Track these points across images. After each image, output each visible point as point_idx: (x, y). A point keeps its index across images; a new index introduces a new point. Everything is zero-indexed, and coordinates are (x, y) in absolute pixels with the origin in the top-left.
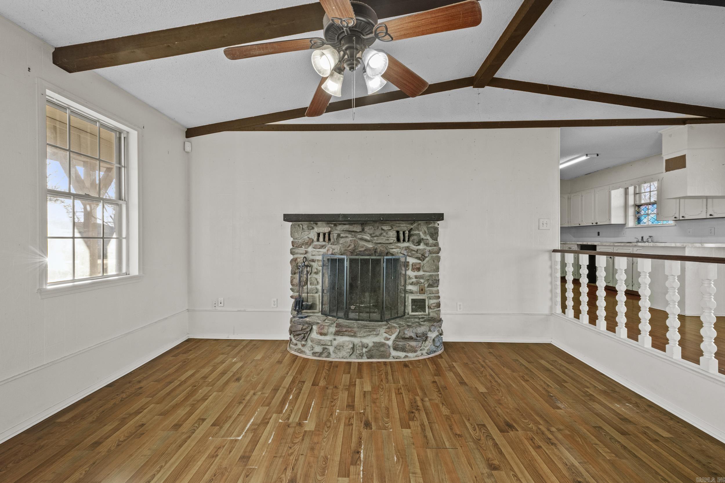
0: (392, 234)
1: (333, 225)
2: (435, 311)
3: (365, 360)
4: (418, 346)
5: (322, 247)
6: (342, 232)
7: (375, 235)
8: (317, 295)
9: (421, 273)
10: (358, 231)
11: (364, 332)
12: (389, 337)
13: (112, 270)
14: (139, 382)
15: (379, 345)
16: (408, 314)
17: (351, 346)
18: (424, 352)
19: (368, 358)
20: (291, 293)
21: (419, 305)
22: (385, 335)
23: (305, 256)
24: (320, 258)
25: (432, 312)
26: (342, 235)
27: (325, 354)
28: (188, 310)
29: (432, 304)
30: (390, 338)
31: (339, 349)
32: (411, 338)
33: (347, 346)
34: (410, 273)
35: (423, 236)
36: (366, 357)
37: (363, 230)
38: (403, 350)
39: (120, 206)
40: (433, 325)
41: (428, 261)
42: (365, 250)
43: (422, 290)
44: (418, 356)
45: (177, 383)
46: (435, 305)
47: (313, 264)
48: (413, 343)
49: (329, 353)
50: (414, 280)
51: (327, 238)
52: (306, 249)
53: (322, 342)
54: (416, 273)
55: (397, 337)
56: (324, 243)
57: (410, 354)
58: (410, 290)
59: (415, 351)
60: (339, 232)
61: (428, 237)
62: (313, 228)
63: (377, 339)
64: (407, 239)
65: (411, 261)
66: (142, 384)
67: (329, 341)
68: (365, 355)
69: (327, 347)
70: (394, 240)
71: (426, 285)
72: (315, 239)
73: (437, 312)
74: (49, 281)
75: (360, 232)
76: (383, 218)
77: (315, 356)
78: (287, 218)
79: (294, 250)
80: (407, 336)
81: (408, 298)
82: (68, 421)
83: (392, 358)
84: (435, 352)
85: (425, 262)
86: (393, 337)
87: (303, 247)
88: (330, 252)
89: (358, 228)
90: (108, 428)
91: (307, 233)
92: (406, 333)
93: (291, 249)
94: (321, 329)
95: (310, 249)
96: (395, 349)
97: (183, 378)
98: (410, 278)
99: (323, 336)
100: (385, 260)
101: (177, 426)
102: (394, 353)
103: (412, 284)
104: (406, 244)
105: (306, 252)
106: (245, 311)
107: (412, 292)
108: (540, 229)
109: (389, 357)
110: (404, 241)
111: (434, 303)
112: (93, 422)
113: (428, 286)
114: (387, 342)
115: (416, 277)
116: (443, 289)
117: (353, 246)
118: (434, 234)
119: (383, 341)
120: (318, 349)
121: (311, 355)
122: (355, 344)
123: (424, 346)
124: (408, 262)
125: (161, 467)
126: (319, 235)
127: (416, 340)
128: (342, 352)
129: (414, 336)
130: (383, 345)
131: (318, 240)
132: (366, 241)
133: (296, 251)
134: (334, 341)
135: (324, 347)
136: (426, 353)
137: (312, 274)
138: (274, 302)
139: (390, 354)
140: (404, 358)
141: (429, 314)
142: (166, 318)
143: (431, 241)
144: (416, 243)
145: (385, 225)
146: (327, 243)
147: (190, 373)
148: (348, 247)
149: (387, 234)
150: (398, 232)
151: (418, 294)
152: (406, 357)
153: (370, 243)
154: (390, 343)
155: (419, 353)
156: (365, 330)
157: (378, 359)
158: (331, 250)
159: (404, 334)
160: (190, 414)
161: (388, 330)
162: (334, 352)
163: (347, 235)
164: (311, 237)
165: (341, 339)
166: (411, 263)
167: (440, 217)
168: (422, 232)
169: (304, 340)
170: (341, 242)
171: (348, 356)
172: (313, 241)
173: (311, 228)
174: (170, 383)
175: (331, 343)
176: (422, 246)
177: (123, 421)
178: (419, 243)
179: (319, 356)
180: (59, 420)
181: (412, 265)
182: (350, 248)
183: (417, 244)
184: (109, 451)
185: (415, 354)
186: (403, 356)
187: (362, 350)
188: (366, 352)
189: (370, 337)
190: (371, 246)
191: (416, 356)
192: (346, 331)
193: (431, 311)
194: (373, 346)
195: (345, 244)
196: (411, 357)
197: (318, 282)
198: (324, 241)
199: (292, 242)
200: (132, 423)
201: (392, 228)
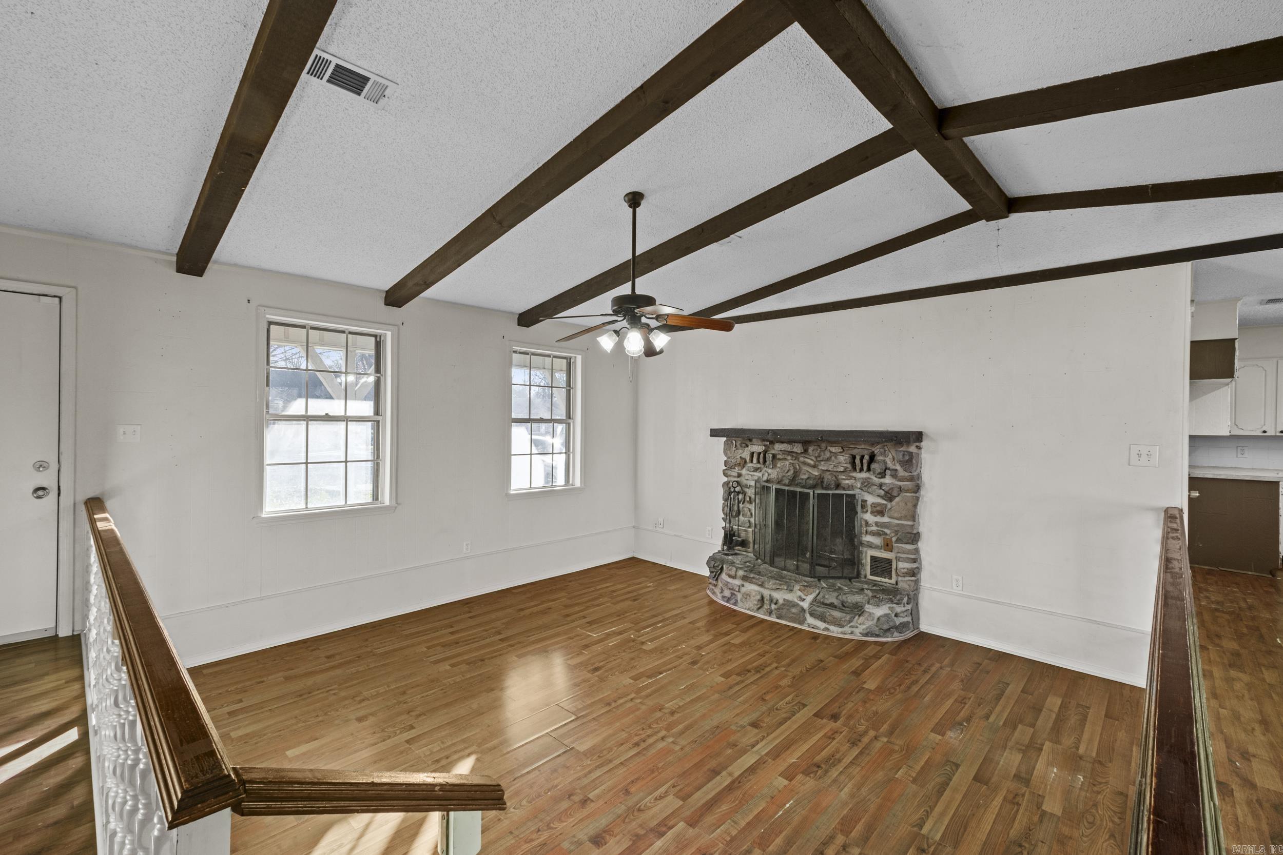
0: (843, 459)
1: (768, 443)
2: (907, 580)
3: (773, 619)
4: (843, 619)
5: (756, 470)
6: (780, 452)
7: (821, 458)
8: (750, 530)
9: (885, 519)
10: (799, 452)
11: (774, 584)
12: (804, 597)
13: (560, 480)
14: (570, 581)
15: (789, 604)
16: (865, 577)
17: (759, 597)
18: (857, 631)
19: (778, 618)
20: (723, 524)
21: (882, 567)
22: (799, 593)
23: (739, 479)
24: (753, 483)
25: (902, 581)
26: (778, 457)
27: (733, 601)
28: (634, 527)
29: (901, 569)
30: (804, 599)
31: (746, 598)
32: (832, 606)
33: (754, 596)
34: (868, 517)
35: (891, 465)
36: (775, 616)
37: (806, 451)
38: (822, 618)
39: (569, 424)
40: (875, 597)
41: (898, 503)
42: (808, 478)
43: (887, 545)
44: (845, 634)
45: (593, 589)
46: (905, 571)
47: (747, 490)
48: (837, 614)
49: (737, 601)
50: (874, 528)
51: (761, 460)
52: (739, 471)
53: (730, 586)
54: (879, 519)
55: (815, 600)
56: (759, 466)
57: (832, 628)
58: (868, 542)
59: (841, 626)
60: (777, 452)
61: (898, 467)
62: (747, 446)
63: (789, 597)
64: (865, 468)
65: (871, 499)
66: (570, 584)
67: (737, 585)
68: (774, 612)
69: (735, 592)
70: (847, 468)
71: (894, 539)
72: (748, 460)
73: (909, 582)
74: (513, 487)
75: (802, 453)
76: (822, 437)
77: (724, 601)
78: (715, 433)
79: (726, 472)
80: (828, 602)
81: (866, 553)
82: (517, 593)
83: (807, 625)
84: (877, 636)
85: (894, 503)
86: (810, 598)
87: (736, 468)
88: (765, 478)
89: (798, 448)
90: (532, 604)
91: (740, 451)
92: (826, 597)
93: (724, 471)
94: (730, 570)
95: (744, 472)
96: (811, 615)
97: (598, 587)
98: (867, 524)
99: (732, 579)
100: (816, 495)
101: (568, 616)
102: (810, 620)
103: (873, 534)
104: (864, 475)
105: (739, 475)
106: (680, 536)
107: (870, 546)
108: (1131, 464)
109: (803, 624)
110: (861, 470)
111: (904, 568)
112: (528, 598)
113: (898, 541)
114: (801, 603)
115: (877, 524)
116: (928, 548)
117: (792, 472)
118: (910, 462)
119: (796, 600)
120: (727, 593)
121: (721, 598)
122: (764, 596)
123: (857, 622)
124: (866, 501)
125: (541, 632)
126: (752, 454)
127: (841, 610)
128: (749, 603)
129: (836, 602)
130: (795, 605)
131: (752, 461)
132: (809, 465)
133: (729, 472)
134: (742, 588)
135: (733, 592)
136: (860, 633)
137: (746, 503)
138: (709, 531)
139: (805, 619)
140: (823, 630)
141: (897, 583)
142: (608, 531)
143: (902, 473)
144: (878, 474)
145: (834, 445)
146: (763, 466)
147: (608, 585)
148: (787, 472)
149: (836, 458)
150: (854, 457)
151: (883, 551)
152: (827, 629)
153: (816, 469)
154: (805, 605)
155: (847, 629)
156: (774, 581)
157: (789, 621)
158: (766, 474)
159: (824, 597)
160: (581, 611)
161: (803, 588)
162: (741, 600)
163: (786, 456)
164: (744, 457)
165: (750, 587)
166: (869, 503)
167: (918, 436)
168: (889, 458)
169: (715, 579)
170: (778, 465)
171: (755, 609)
172: (746, 462)
173: (744, 445)
174: (589, 588)
175: (739, 589)
176: (888, 480)
177: (543, 603)
178: (882, 475)
179: (727, 602)
180: (513, 591)
181: (871, 506)
182: (789, 474)
183: (880, 476)
184: (524, 616)
185: (840, 630)
186: (822, 627)
187: (770, 605)
188: (775, 609)
189: (782, 592)
190: (816, 474)
191: (842, 633)
192: (753, 578)
193: (900, 579)
194: (783, 604)
195: (784, 469)
196: (833, 632)
197: (751, 514)
198: (758, 462)
199: (725, 461)
200: (545, 605)
201: (844, 450)
